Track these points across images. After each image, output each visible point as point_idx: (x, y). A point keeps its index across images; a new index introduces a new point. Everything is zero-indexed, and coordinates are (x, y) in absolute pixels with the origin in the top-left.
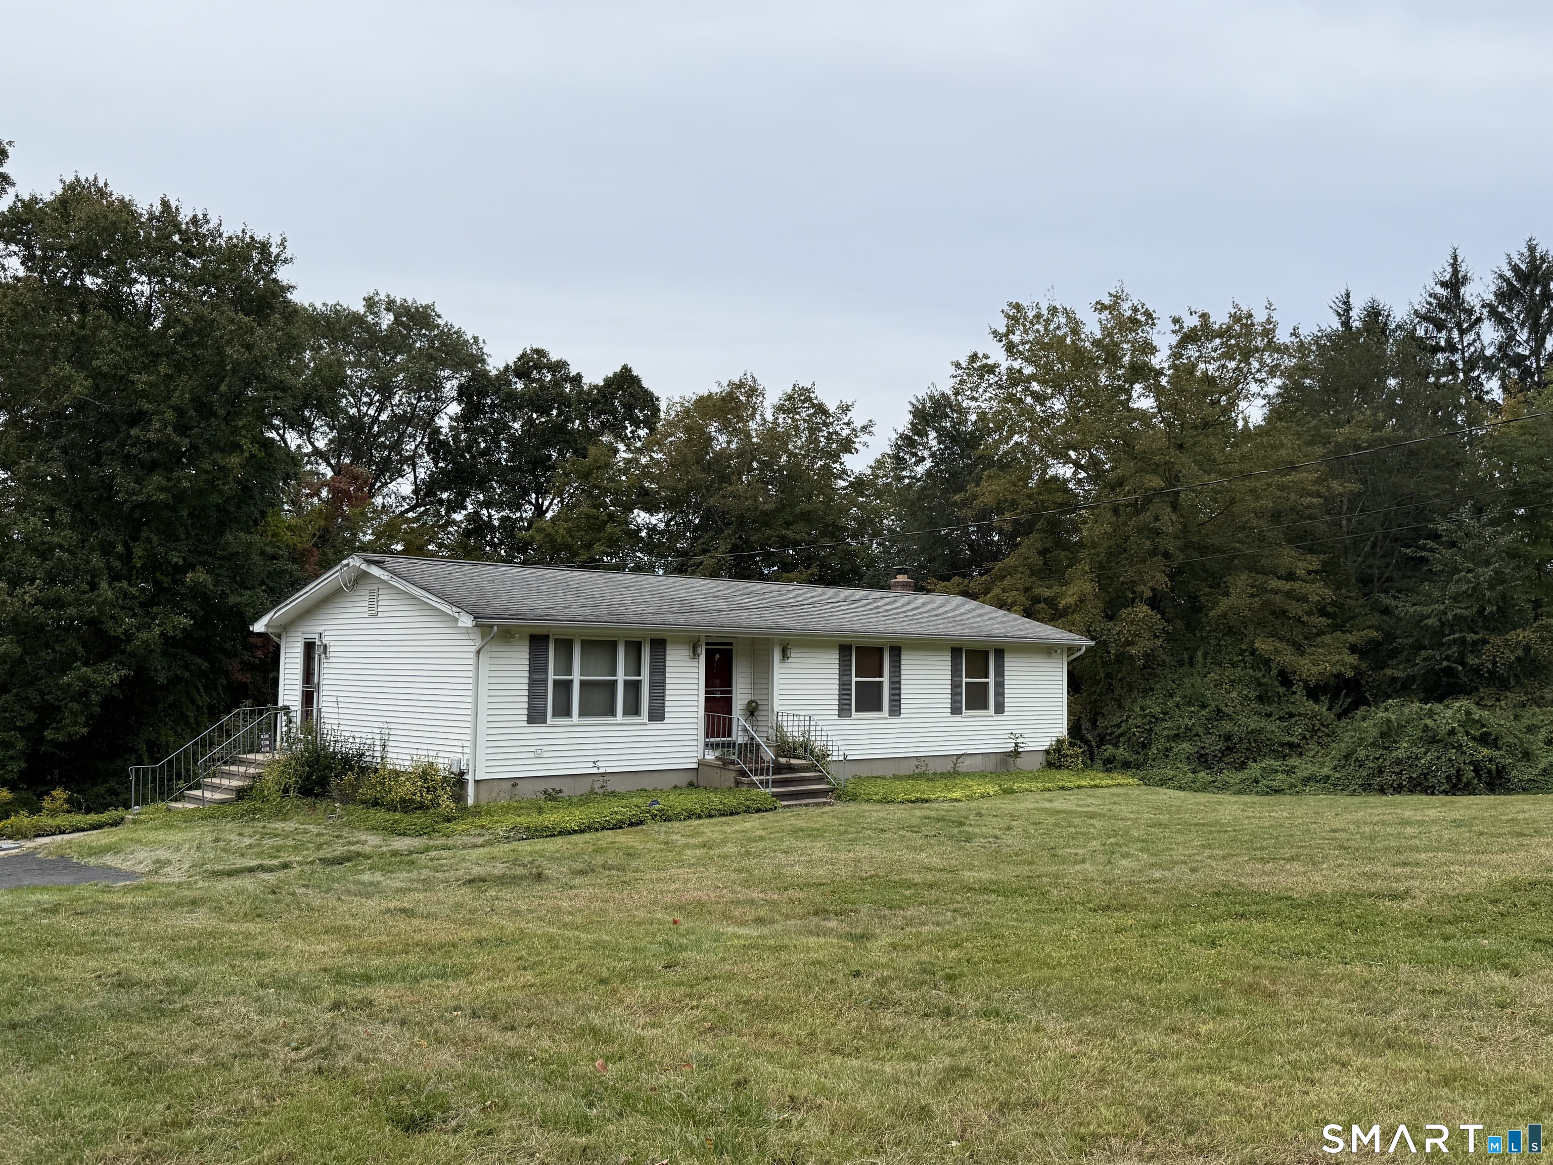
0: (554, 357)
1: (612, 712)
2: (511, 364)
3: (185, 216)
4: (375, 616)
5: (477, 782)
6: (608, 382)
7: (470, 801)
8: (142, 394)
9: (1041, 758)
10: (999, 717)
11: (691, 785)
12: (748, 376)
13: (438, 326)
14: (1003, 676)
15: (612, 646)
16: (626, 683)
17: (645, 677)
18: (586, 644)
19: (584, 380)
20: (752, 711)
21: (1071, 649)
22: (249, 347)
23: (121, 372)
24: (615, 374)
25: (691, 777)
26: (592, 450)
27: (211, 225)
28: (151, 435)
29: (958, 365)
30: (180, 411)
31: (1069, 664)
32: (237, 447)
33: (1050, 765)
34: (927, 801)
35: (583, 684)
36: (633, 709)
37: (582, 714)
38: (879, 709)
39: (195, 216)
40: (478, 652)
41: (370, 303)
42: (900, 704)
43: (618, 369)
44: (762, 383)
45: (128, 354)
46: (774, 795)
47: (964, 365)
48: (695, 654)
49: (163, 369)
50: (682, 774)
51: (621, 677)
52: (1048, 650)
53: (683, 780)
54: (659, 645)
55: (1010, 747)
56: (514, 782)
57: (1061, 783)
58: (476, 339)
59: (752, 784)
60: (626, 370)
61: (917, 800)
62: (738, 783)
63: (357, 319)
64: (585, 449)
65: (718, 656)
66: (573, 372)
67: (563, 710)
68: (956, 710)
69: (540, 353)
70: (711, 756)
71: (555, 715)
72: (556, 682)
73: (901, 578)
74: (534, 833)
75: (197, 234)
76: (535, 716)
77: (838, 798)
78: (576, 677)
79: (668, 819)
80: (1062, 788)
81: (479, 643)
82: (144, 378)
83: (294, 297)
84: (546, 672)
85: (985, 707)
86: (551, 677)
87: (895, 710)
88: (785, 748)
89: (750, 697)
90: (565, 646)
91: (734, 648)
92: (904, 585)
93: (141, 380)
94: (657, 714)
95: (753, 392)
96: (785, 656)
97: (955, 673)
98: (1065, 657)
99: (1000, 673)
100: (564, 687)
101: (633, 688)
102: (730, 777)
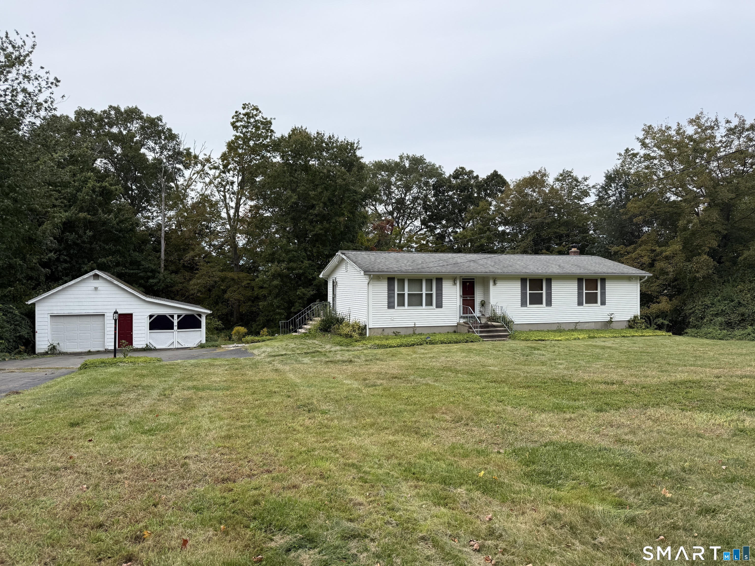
0: (468, 169)
1: (421, 305)
2: (452, 174)
3: (326, 137)
4: (347, 272)
5: (370, 329)
6: (488, 177)
7: (368, 335)
8: (313, 198)
9: (626, 324)
10: (603, 307)
11: (455, 332)
12: (543, 169)
13: (425, 163)
14: (605, 289)
15: (420, 281)
16: (426, 294)
17: (434, 292)
18: (409, 280)
19: (480, 177)
20: (483, 304)
21: (641, 278)
22: (344, 180)
23: (306, 192)
24: (491, 174)
25: (454, 329)
26: (481, 204)
27: (335, 139)
28: (316, 212)
29: (620, 155)
30: (325, 204)
31: (641, 284)
32: (343, 214)
33: (630, 327)
34: (543, 340)
35: (409, 294)
36: (429, 303)
37: (409, 305)
38: (541, 303)
39: (330, 136)
40: (368, 284)
41: (401, 157)
42: (551, 301)
43: (492, 172)
44: (548, 172)
45: (307, 186)
46: (481, 336)
47: (623, 154)
48: (455, 284)
49: (319, 190)
50: (450, 328)
51: (424, 292)
52: (629, 278)
53: (452, 330)
54: (439, 280)
55: (608, 319)
56: (383, 329)
57: (623, 334)
58: (440, 167)
59: (473, 332)
60: (495, 172)
61: (539, 340)
62: (469, 332)
63: (397, 164)
64: (478, 204)
65: (468, 284)
66: (475, 174)
67: (401, 304)
68: (580, 303)
69: (463, 168)
70: (462, 321)
71: (398, 306)
72: (398, 294)
73: (573, 250)
74: (380, 347)
75: (330, 142)
76: (391, 306)
77: (510, 338)
78: (406, 292)
79: (433, 344)
80: (624, 336)
81: (367, 281)
82: (313, 193)
83: (362, 161)
84: (394, 290)
85: (596, 302)
86: (396, 292)
87: (549, 303)
88: (493, 318)
89: (482, 299)
90: (401, 281)
91: (475, 280)
92: (575, 253)
93: (312, 193)
94: (439, 305)
95: (544, 175)
96: (495, 284)
97: (580, 288)
98: (639, 281)
99: (603, 288)
100: (401, 296)
101: (429, 296)
102: (466, 329)
